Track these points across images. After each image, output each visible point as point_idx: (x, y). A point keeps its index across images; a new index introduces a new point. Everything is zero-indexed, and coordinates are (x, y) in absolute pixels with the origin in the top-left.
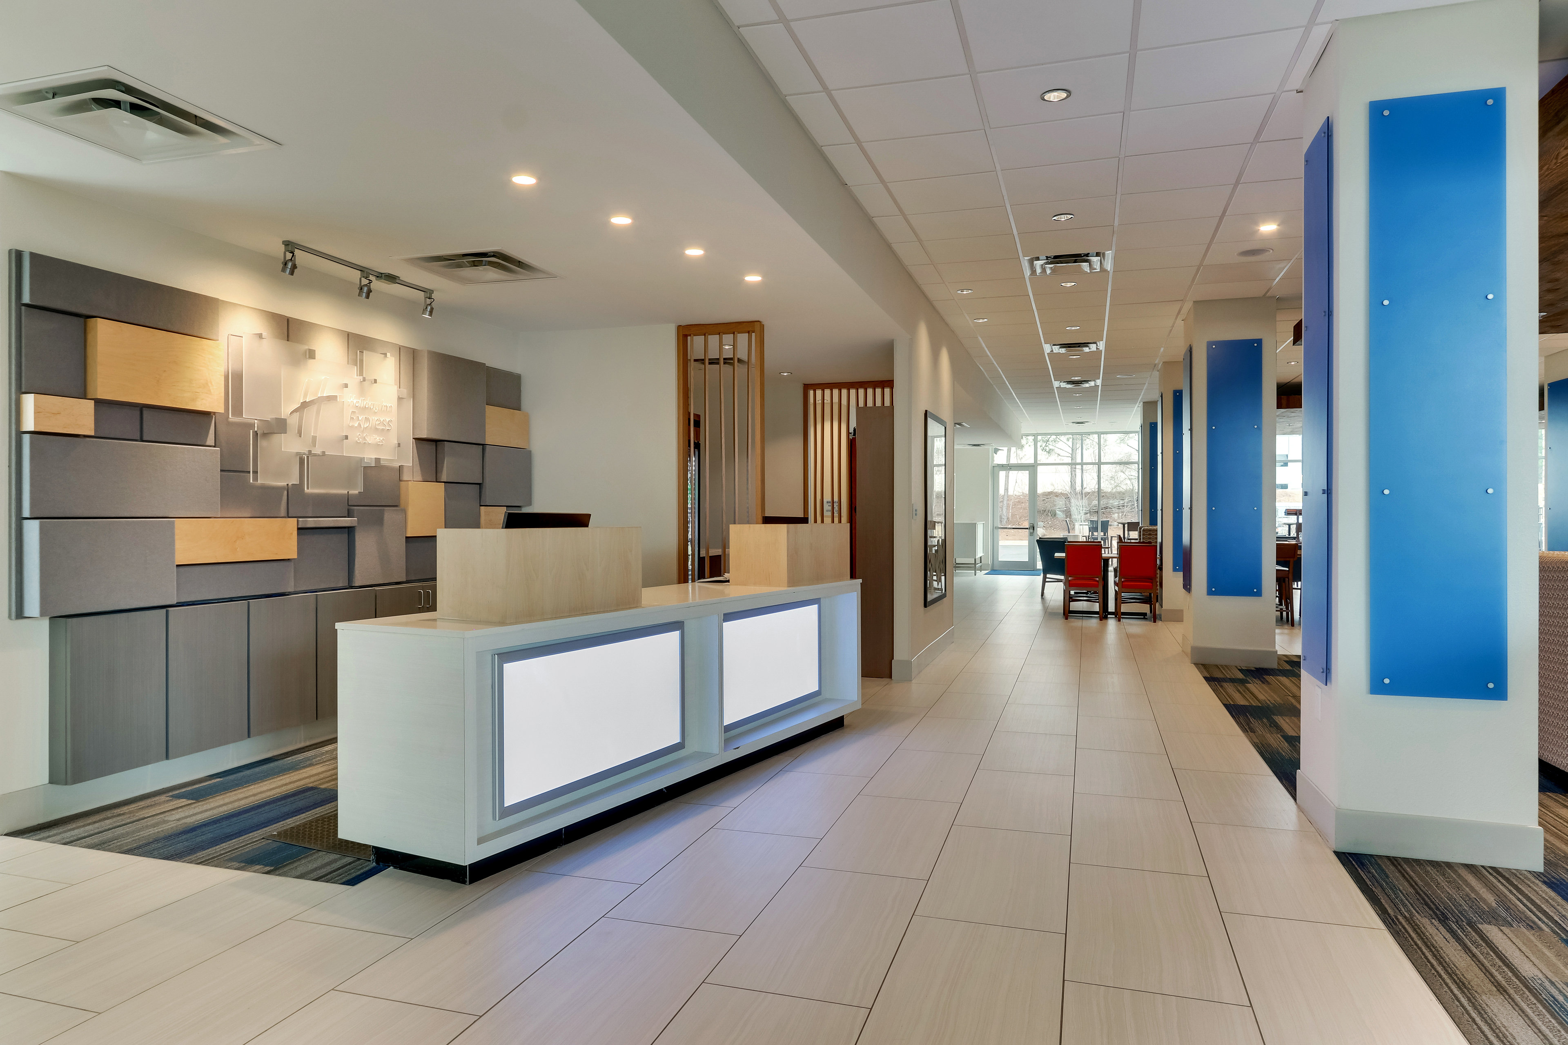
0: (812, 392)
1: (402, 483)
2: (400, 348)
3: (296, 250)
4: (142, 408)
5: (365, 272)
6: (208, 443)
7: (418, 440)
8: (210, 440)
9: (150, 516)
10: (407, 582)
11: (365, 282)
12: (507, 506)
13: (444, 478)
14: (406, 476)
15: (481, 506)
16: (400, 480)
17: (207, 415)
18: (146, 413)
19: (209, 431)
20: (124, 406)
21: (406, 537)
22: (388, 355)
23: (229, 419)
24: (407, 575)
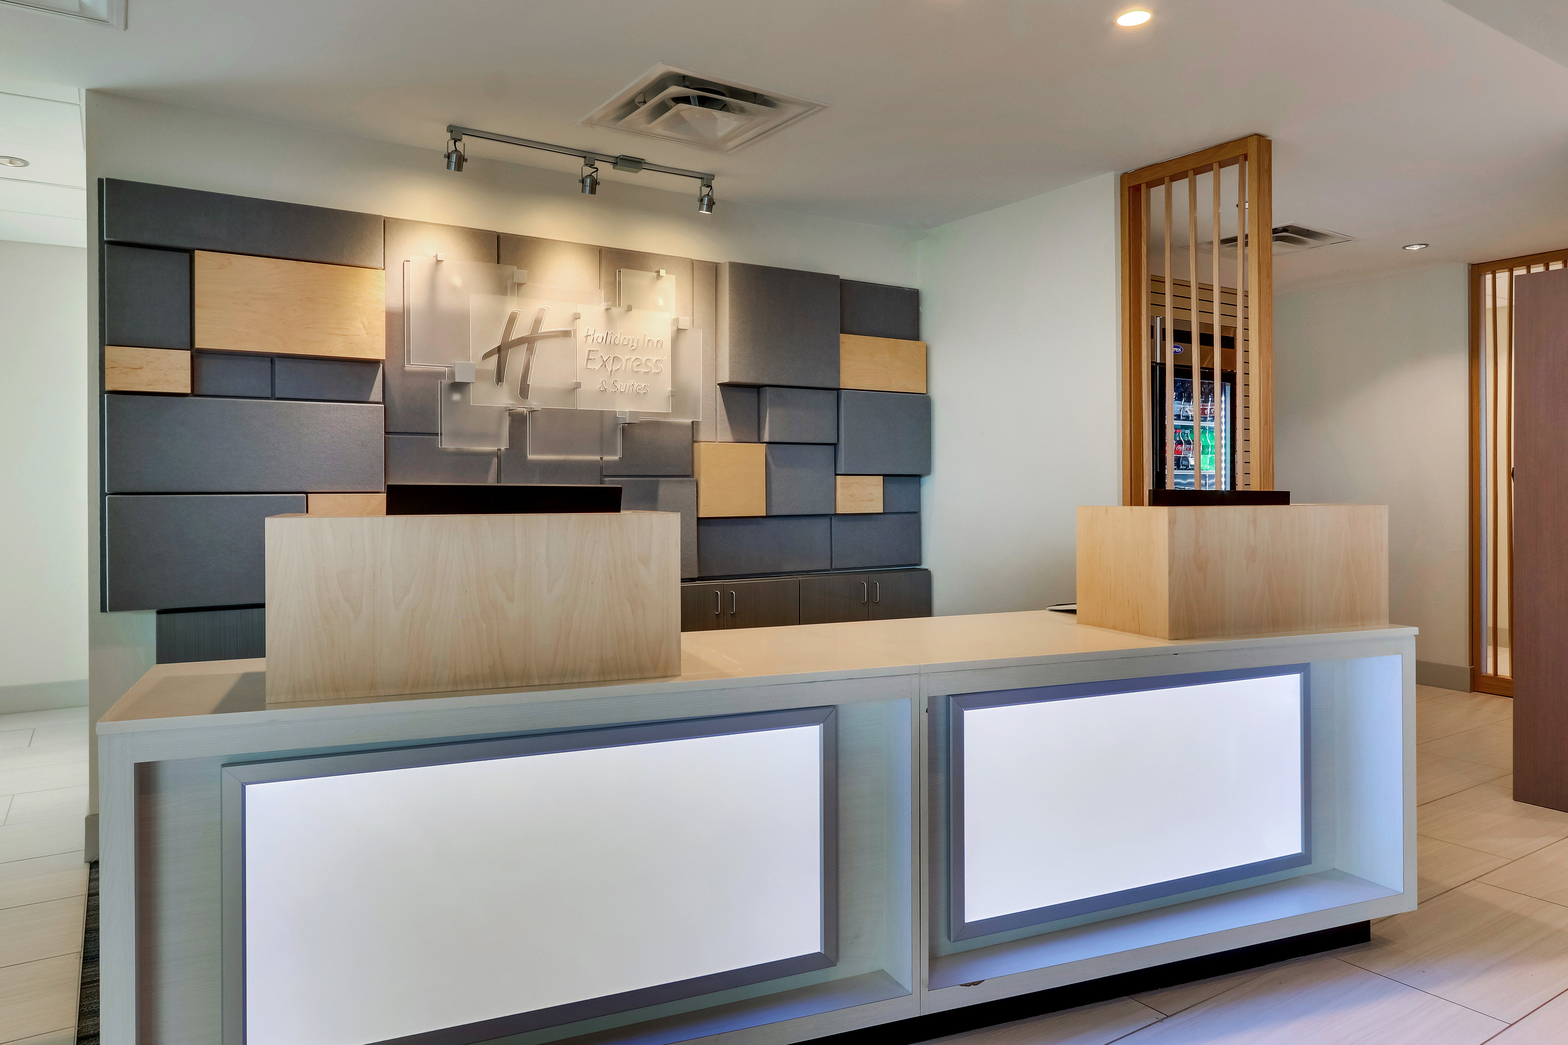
0: (1489, 277)
1: (695, 445)
2: (693, 262)
3: (463, 136)
4: (272, 358)
5: (589, 158)
6: (371, 399)
7: (722, 385)
8: (376, 393)
9: (277, 491)
10: (700, 579)
11: (588, 171)
12: (884, 475)
13: (766, 438)
14: (704, 435)
15: (836, 475)
16: (694, 442)
17: (375, 363)
18: (278, 364)
19: (373, 384)
20: (248, 357)
21: (699, 519)
22: (663, 272)
23: (406, 367)
24: (699, 571)
